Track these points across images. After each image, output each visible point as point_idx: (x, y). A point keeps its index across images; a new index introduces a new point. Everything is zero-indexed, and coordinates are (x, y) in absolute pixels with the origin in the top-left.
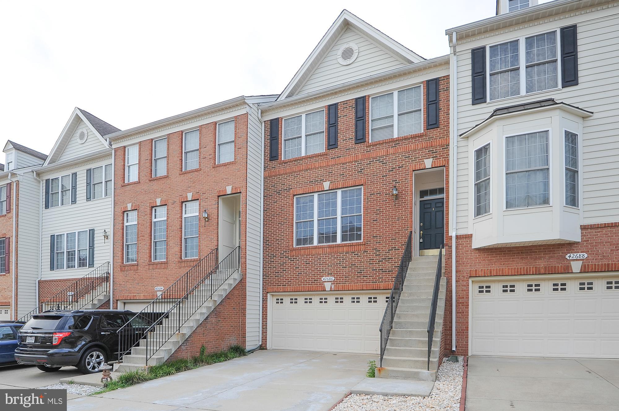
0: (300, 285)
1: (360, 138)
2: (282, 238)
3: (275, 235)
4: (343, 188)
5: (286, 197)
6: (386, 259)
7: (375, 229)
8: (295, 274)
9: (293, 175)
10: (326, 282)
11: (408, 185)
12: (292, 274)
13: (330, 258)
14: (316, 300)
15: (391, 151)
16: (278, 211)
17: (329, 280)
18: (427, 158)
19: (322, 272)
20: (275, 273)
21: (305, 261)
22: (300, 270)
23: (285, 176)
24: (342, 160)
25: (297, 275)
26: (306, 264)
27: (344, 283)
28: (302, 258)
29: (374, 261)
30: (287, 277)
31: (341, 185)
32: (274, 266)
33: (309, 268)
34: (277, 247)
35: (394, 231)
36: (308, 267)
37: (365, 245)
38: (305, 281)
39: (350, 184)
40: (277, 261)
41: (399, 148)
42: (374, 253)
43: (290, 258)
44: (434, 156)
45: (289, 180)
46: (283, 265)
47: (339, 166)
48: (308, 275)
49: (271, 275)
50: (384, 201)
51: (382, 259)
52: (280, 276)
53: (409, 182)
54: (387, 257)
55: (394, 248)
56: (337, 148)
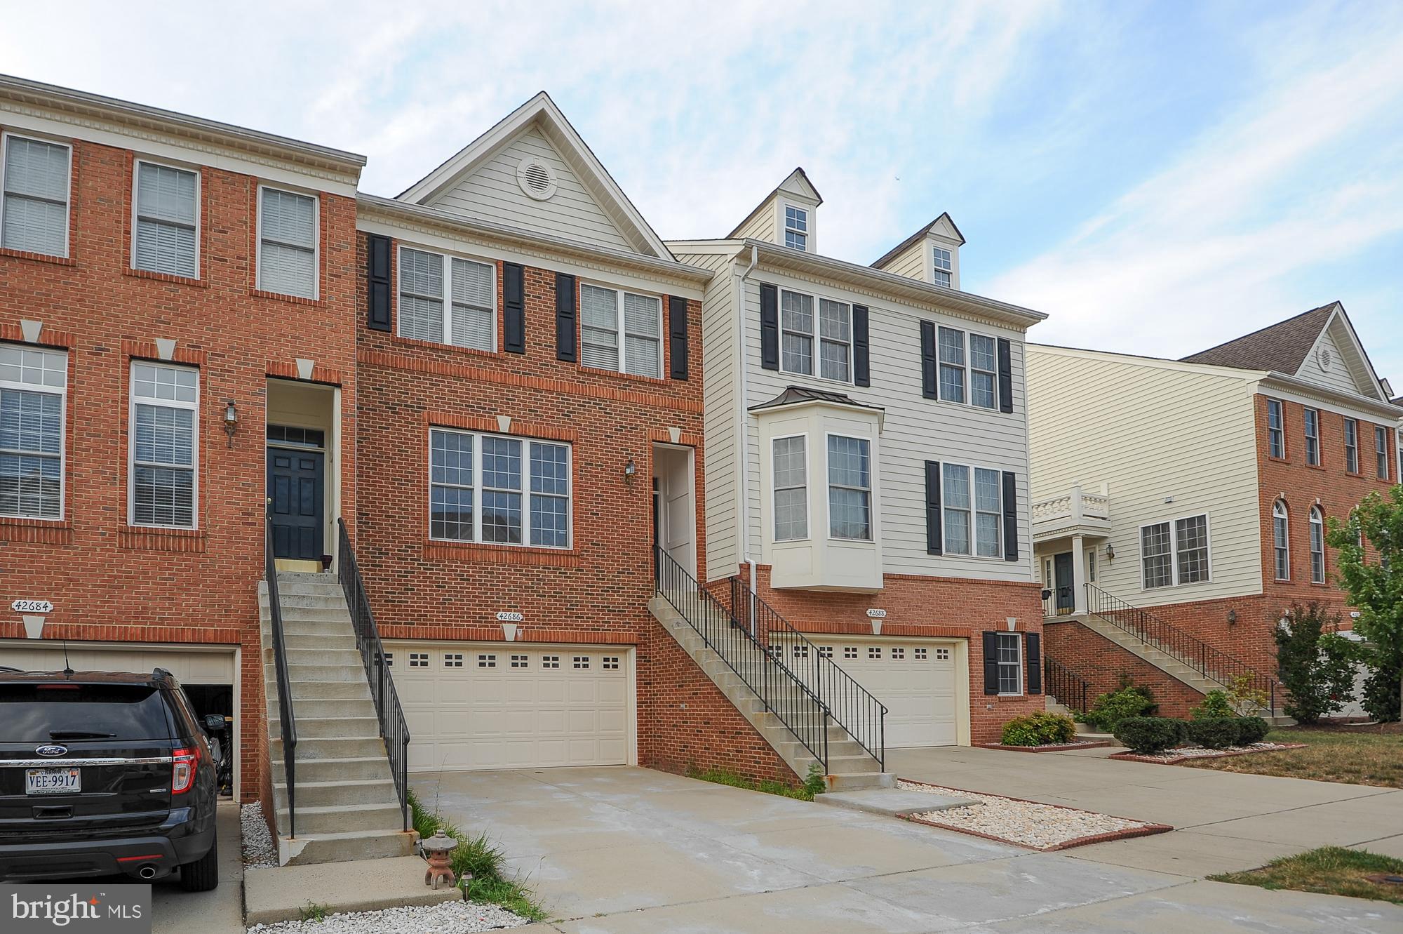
0: (448, 625)
1: (567, 351)
2: (403, 515)
3: (383, 503)
4: (537, 438)
5: (411, 423)
6: (614, 588)
7: (595, 529)
8: (436, 599)
9: (428, 379)
10: (505, 622)
11: (645, 463)
12: (429, 600)
13: (513, 574)
14: (471, 659)
15: (619, 394)
16: (391, 450)
17: (512, 620)
18: (672, 426)
19: (495, 602)
20: (384, 594)
21: (458, 573)
22: (447, 591)
23: (409, 376)
24: (533, 381)
25: (441, 604)
26: (461, 579)
27: (541, 628)
28: (452, 566)
29: (595, 591)
30: (416, 605)
31: (532, 430)
32: (383, 576)
33: (467, 590)
34: (389, 533)
35: (625, 539)
36: (467, 588)
37: (578, 556)
38: (460, 617)
39: (550, 434)
40: (390, 567)
41: (631, 394)
42: (595, 575)
43: (422, 562)
44: (682, 425)
45: (419, 388)
46: (407, 577)
47: (528, 393)
48: (465, 605)
49: (374, 596)
50: (608, 481)
51: (607, 587)
52: (398, 602)
53: (647, 458)
54: (615, 584)
55: (627, 569)
56: (524, 354)
